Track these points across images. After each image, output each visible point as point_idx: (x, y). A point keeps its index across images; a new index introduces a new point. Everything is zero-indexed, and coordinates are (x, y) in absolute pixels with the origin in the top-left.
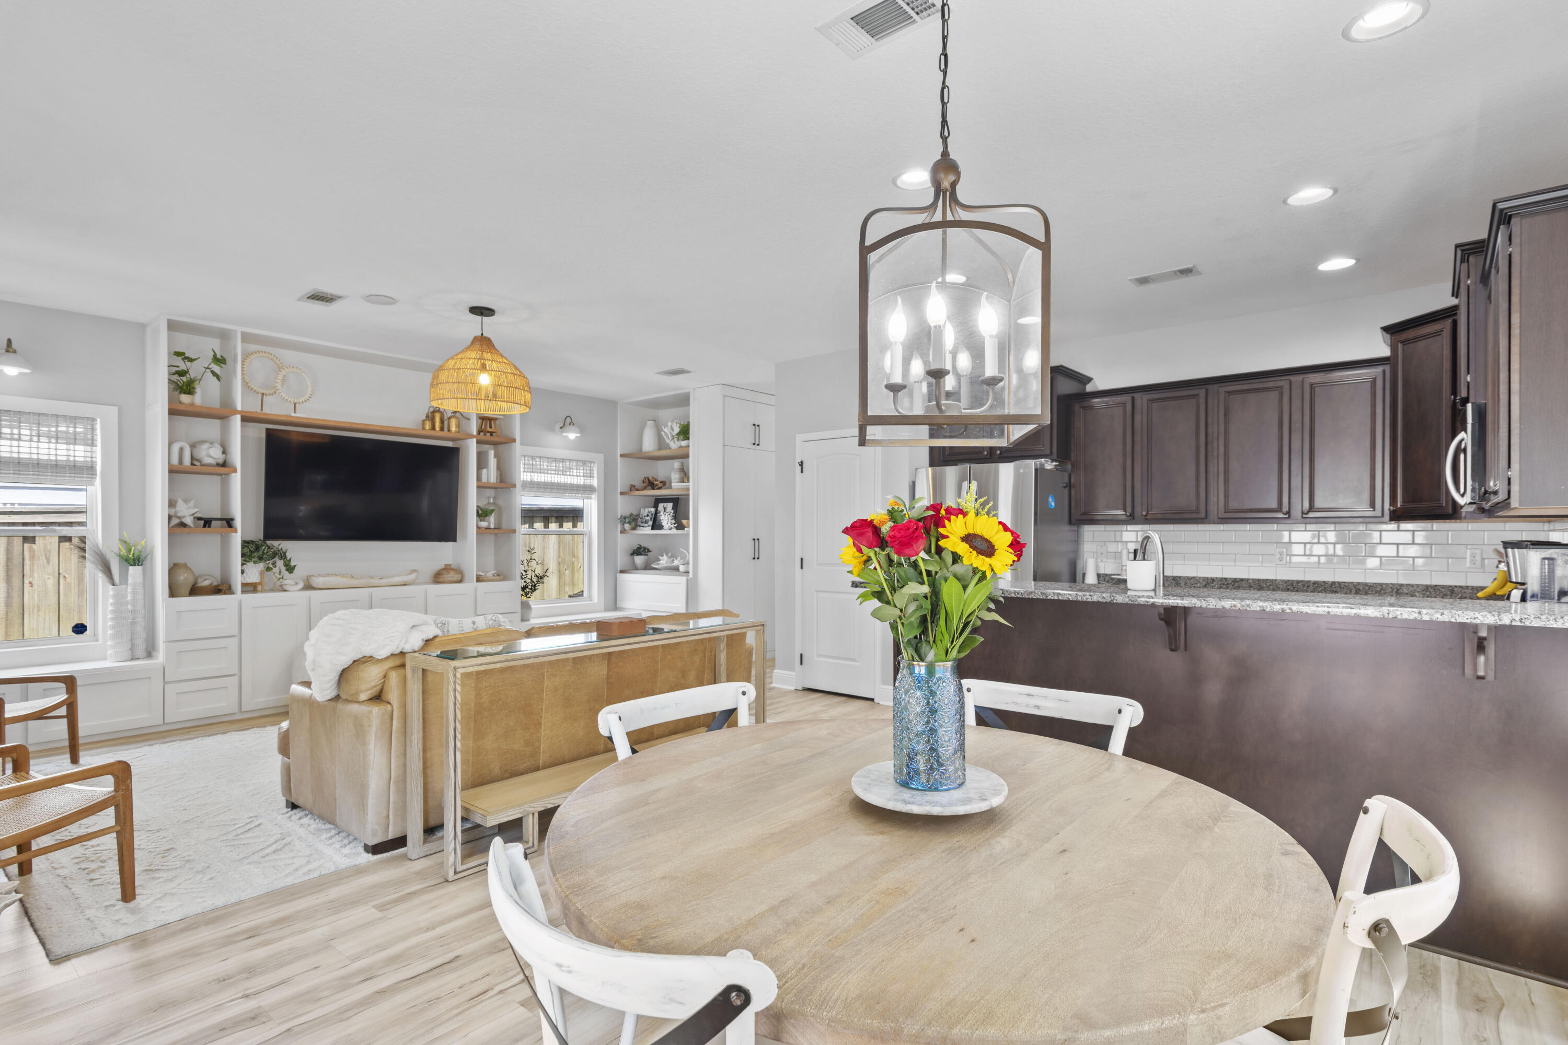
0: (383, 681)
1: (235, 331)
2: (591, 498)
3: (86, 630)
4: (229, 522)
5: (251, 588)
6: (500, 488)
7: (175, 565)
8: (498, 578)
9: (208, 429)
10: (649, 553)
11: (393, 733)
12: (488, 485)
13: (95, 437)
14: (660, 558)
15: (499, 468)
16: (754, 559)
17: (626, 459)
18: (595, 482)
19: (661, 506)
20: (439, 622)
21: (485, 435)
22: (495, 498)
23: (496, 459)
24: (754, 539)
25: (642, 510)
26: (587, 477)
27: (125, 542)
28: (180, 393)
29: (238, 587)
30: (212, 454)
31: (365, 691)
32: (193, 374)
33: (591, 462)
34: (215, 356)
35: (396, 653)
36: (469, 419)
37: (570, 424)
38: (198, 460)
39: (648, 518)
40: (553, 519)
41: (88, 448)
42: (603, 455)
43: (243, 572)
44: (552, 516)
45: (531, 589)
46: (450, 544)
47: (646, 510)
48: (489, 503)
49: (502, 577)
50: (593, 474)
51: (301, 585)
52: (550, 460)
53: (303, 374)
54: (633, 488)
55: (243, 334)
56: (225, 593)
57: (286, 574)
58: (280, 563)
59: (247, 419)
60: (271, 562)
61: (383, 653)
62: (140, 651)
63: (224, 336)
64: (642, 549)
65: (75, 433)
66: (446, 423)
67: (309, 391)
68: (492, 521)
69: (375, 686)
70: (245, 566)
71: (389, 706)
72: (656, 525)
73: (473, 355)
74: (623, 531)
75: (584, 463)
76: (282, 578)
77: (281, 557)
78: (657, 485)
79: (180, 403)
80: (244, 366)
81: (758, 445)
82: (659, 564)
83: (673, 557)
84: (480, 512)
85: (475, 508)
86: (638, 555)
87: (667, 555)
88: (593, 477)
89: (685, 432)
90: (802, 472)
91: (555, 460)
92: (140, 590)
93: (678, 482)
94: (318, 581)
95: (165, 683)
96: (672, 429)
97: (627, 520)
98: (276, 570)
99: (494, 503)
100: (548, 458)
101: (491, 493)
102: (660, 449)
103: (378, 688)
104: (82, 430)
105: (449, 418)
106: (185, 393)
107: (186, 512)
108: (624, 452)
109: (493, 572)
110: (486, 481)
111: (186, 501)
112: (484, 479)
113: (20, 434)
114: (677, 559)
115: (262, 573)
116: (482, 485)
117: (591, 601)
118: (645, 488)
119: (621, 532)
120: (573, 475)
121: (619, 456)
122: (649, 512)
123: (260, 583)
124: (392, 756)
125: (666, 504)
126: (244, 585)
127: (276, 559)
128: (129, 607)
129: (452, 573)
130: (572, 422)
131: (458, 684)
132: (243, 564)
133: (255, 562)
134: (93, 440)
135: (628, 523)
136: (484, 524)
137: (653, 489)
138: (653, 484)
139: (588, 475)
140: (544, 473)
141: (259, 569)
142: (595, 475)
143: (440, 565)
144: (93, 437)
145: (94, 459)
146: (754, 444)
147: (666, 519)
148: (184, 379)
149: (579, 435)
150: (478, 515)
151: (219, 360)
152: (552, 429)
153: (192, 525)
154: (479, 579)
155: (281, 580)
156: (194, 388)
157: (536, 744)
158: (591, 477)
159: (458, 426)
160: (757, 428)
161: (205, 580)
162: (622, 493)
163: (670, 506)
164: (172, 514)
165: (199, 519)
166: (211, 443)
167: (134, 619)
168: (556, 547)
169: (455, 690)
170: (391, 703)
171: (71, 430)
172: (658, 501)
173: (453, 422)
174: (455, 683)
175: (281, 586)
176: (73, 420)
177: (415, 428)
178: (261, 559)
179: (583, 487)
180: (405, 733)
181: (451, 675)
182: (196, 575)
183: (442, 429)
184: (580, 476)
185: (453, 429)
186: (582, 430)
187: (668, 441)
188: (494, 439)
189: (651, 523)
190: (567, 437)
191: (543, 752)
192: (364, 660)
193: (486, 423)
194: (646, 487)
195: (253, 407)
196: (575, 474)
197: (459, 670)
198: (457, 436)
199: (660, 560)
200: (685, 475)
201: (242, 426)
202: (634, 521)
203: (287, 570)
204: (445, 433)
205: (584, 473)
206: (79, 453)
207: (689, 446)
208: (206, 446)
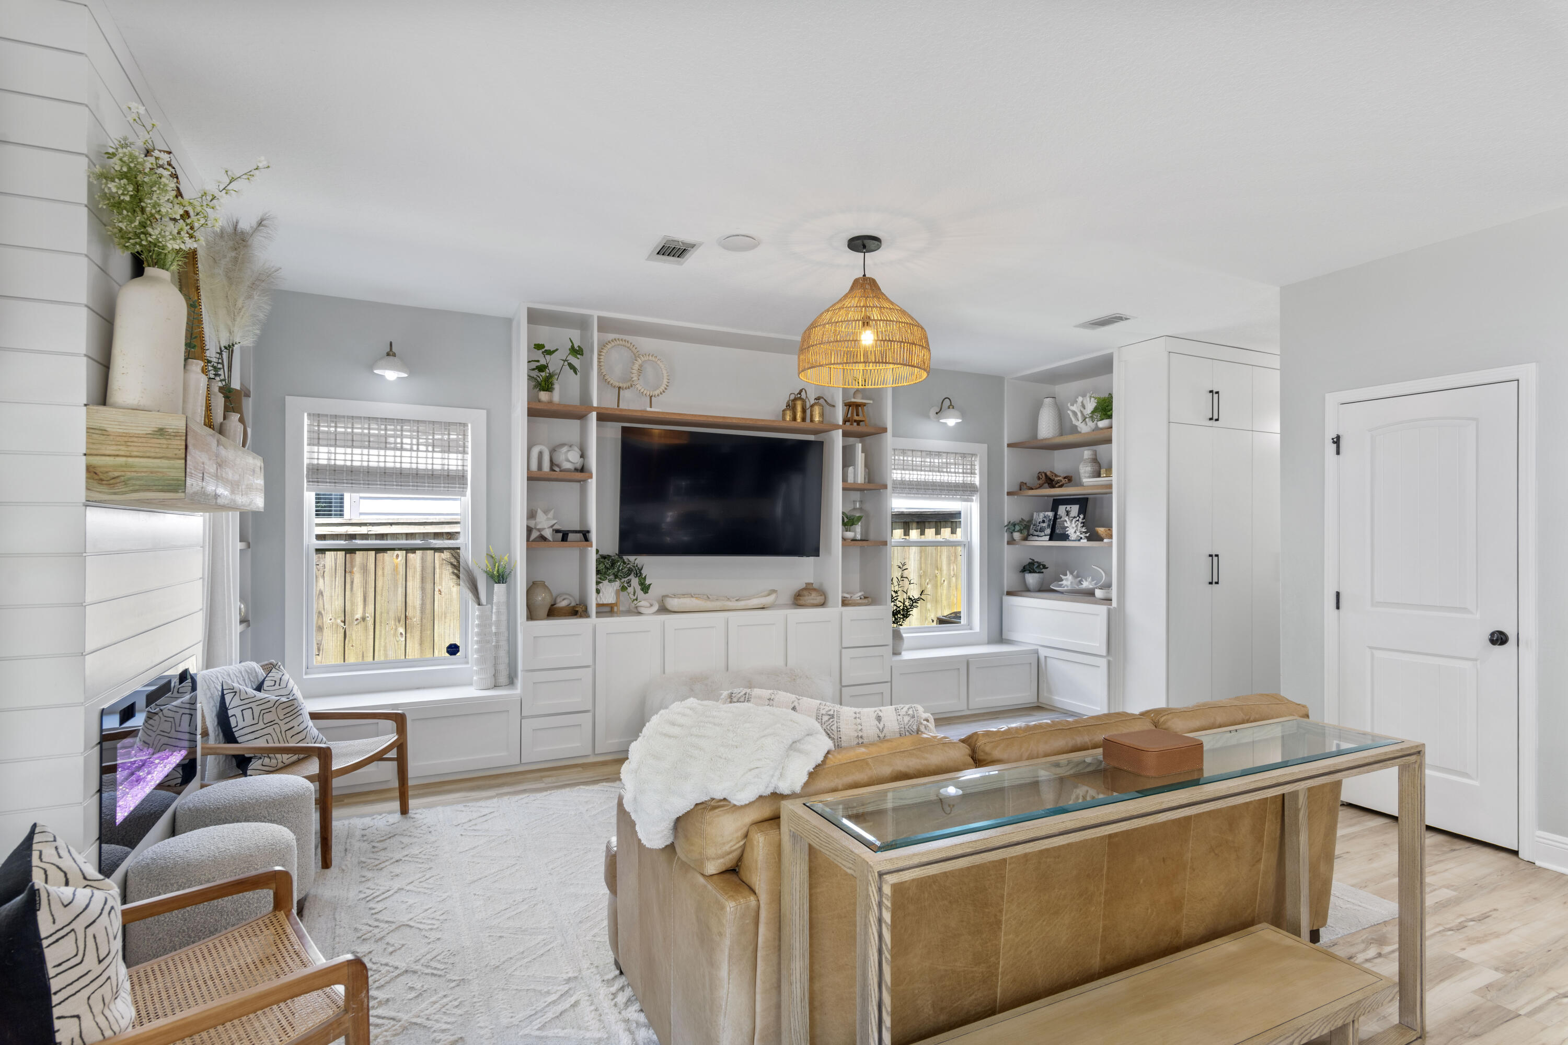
0: (742, 843)
1: (591, 316)
2: (971, 501)
3: (458, 651)
4: (585, 535)
5: (607, 610)
6: (867, 490)
7: (534, 583)
8: (866, 601)
9: (567, 429)
10: (1043, 570)
11: (759, 949)
12: (856, 487)
13: (466, 444)
14: (1063, 577)
15: (867, 465)
16: (1211, 583)
17: (1015, 449)
18: (977, 480)
19: (1062, 510)
20: (824, 712)
21: (852, 424)
22: (861, 502)
23: (863, 454)
24: (1211, 556)
25: (1035, 514)
26: (967, 473)
27: (492, 557)
28: (540, 390)
29: (593, 609)
30: (568, 459)
31: (713, 859)
32: (552, 368)
33: (973, 455)
34: (573, 347)
35: (764, 794)
36: (834, 406)
37: (949, 408)
38: (558, 466)
39: (1044, 525)
40: (914, 525)
41: (460, 456)
42: (986, 445)
43: (598, 591)
44: (913, 522)
45: (903, 615)
46: (811, 559)
47: (1042, 515)
48: (855, 509)
49: (870, 600)
50: (975, 469)
51: (656, 607)
52: (924, 454)
53: (659, 362)
54: (1023, 486)
55: (599, 318)
56: (581, 617)
57: (640, 593)
58: (635, 582)
59: (603, 418)
60: (626, 579)
61: (742, 797)
62: (503, 679)
63: (582, 323)
64: (1036, 565)
65: (449, 440)
66: (808, 412)
67: (665, 381)
68: (857, 531)
69: (729, 853)
70: (601, 585)
71: (752, 898)
72: (1057, 534)
73: (854, 302)
74: (1011, 542)
75: (964, 455)
76: (637, 600)
77: (637, 574)
78: (1058, 482)
79: (539, 401)
80: (602, 357)
81: (1217, 420)
82: (1060, 586)
83: (1079, 577)
84: (846, 520)
85: (841, 515)
86: (1030, 572)
87: (1072, 573)
88: (975, 474)
89: (1105, 409)
90: (1338, 453)
91: (930, 453)
92: (503, 609)
93: (1089, 477)
94: (673, 603)
95: (522, 718)
96: (1084, 406)
97: (1017, 528)
98: (630, 590)
99: (861, 509)
100: (921, 451)
101: (856, 496)
102: (1061, 434)
103: (735, 855)
104: (455, 437)
105: (812, 406)
106: (544, 390)
107: (545, 524)
108: (1013, 441)
109: (860, 594)
110: (852, 482)
111: (546, 512)
112: (850, 479)
113: (402, 443)
114: (1086, 580)
115: (617, 593)
116: (848, 486)
117: (971, 629)
118: (1040, 487)
119: (1009, 543)
120: (950, 472)
121: (1006, 445)
122: (1045, 517)
123: (616, 604)
124: (758, 990)
125: (1068, 507)
126: (598, 605)
127: (632, 577)
128: (494, 629)
129: (814, 594)
130: (951, 405)
131: (887, 908)
132: (598, 583)
133: (610, 581)
134: (464, 447)
135: (1018, 531)
136: (850, 535)
137: (1052, 486)
138: (1052, 480)
139: (969, 471)
140: (917, 470)
141: (615, 588)
142: (977, 472)
143: (799, 584)
144: (464, 443)
145: (465, 468)
146: (1211, 419)
147: (1073, 528)
148: (543, 374)
149: (960, 421)
150: (844, 524)
151: (576, 351)
152: (926, 416)
153: (551, 539)
154: (845, 603)
155: (635, 602)
156: (552, 384)
157: (993, 959)
158: (972, 473)
159: (822, 415)
160: (1216, 396)
161: (564, 599)
162: (1009, 494)
163: (1075, 509)
164: (532, 526)
165: (557, 531)
166: (570, 446)
167: (497, 642)
168: (917, 558)
169: (880, 920)
170: (757, 892)
171: (446, 437)
172: (1057, 503)
173: (817, 410)
174: (880, 905)
175: (636, 607)
176: (447, 426)
177: (774, 419)
178: (616, 576)
179: (962, 487)
180: (779, 948)
181: (873, 890)
182: (554, 595)
183: (804, 419)
184: (958, 473)
185: (817, 418)
186: (963, 415)
187: (1075, 422)
188: (862, 428)
189: (1048, 531)
190: (945, 424)
191: (1003, 973)
192: (713, 803)
193: (853, 409)
194: (1043, 484)
195: (610, 403)
196: (953, 470)
197: (887, 877)
198: (821, 427)
199: (1062, 580)
200: (1101, 468)
201: (598, 426)
202: (1026, 528)
203: (642, 590)
204: (807, 425)
205: (963, 469)
206: (453, 462)
207: (1111, 427)
208: (565, 449)
